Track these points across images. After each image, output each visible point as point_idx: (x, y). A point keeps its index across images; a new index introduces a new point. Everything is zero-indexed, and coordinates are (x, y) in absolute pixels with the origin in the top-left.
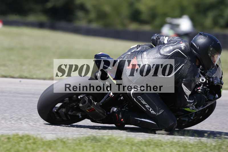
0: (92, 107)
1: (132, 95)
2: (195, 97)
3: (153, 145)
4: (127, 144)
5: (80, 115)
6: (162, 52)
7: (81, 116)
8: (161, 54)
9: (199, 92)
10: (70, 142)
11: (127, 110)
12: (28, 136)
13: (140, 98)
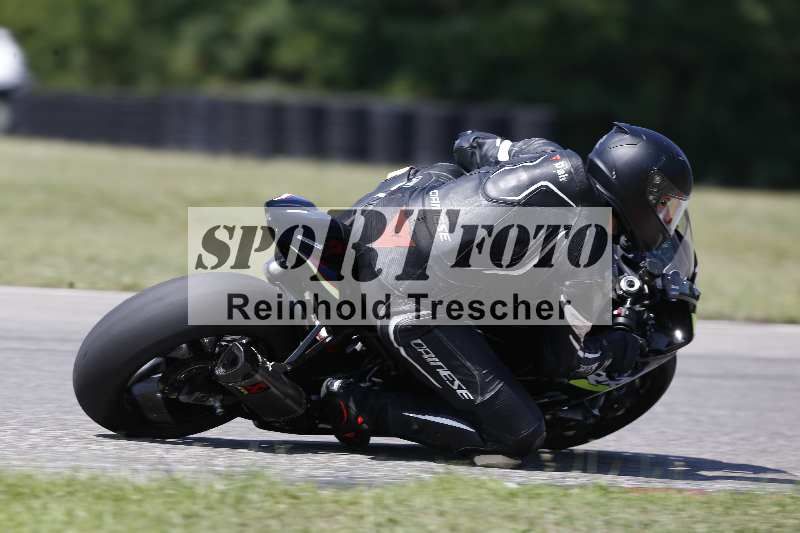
0: (258, 377)
1: (392, 337)
2: (605, 342)
5: (217, 405)
6: (492, 190)
7: (222, 407)
8: (490, 199)
9: (620, 324)
11: (376, 388)
13: (419, 345)
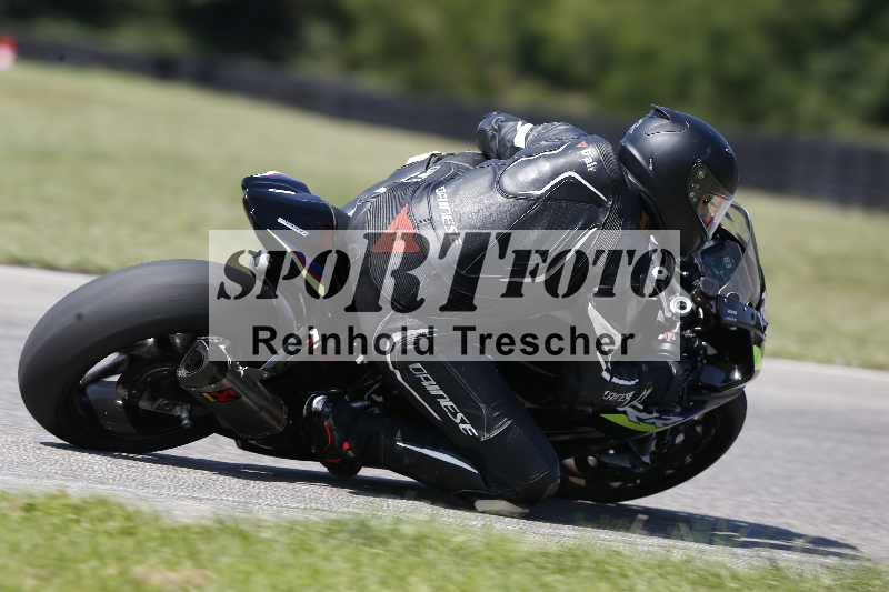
3: (589, 569)
4: (490, 559)
5: (184, 415)
7: (189, 418)
8: (505, 194)
10: (266, 535)
12: (102, 502)
13: (418, 370)
